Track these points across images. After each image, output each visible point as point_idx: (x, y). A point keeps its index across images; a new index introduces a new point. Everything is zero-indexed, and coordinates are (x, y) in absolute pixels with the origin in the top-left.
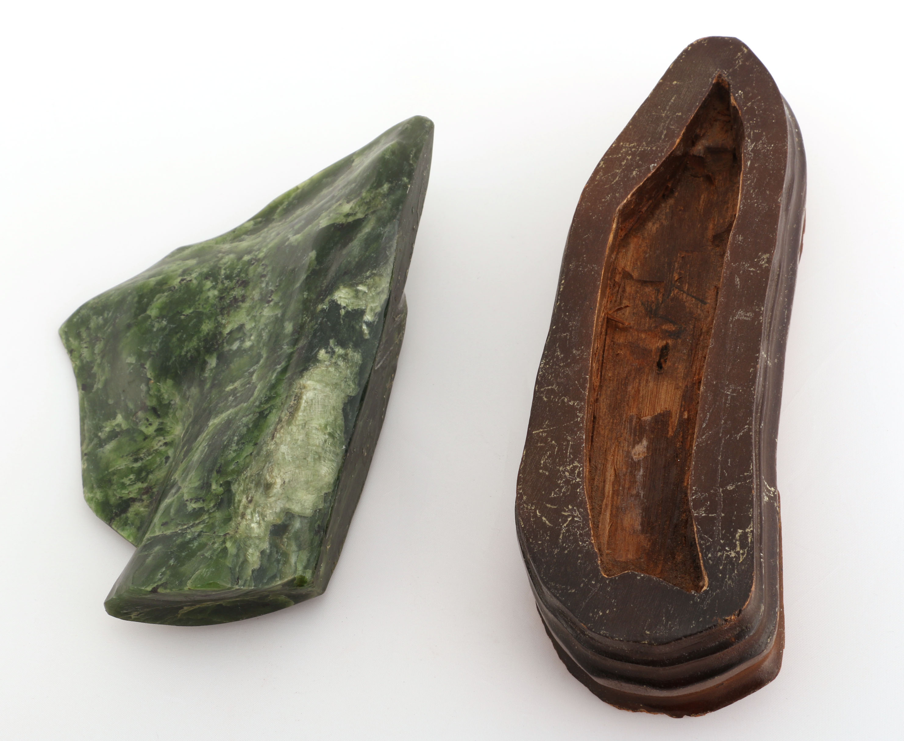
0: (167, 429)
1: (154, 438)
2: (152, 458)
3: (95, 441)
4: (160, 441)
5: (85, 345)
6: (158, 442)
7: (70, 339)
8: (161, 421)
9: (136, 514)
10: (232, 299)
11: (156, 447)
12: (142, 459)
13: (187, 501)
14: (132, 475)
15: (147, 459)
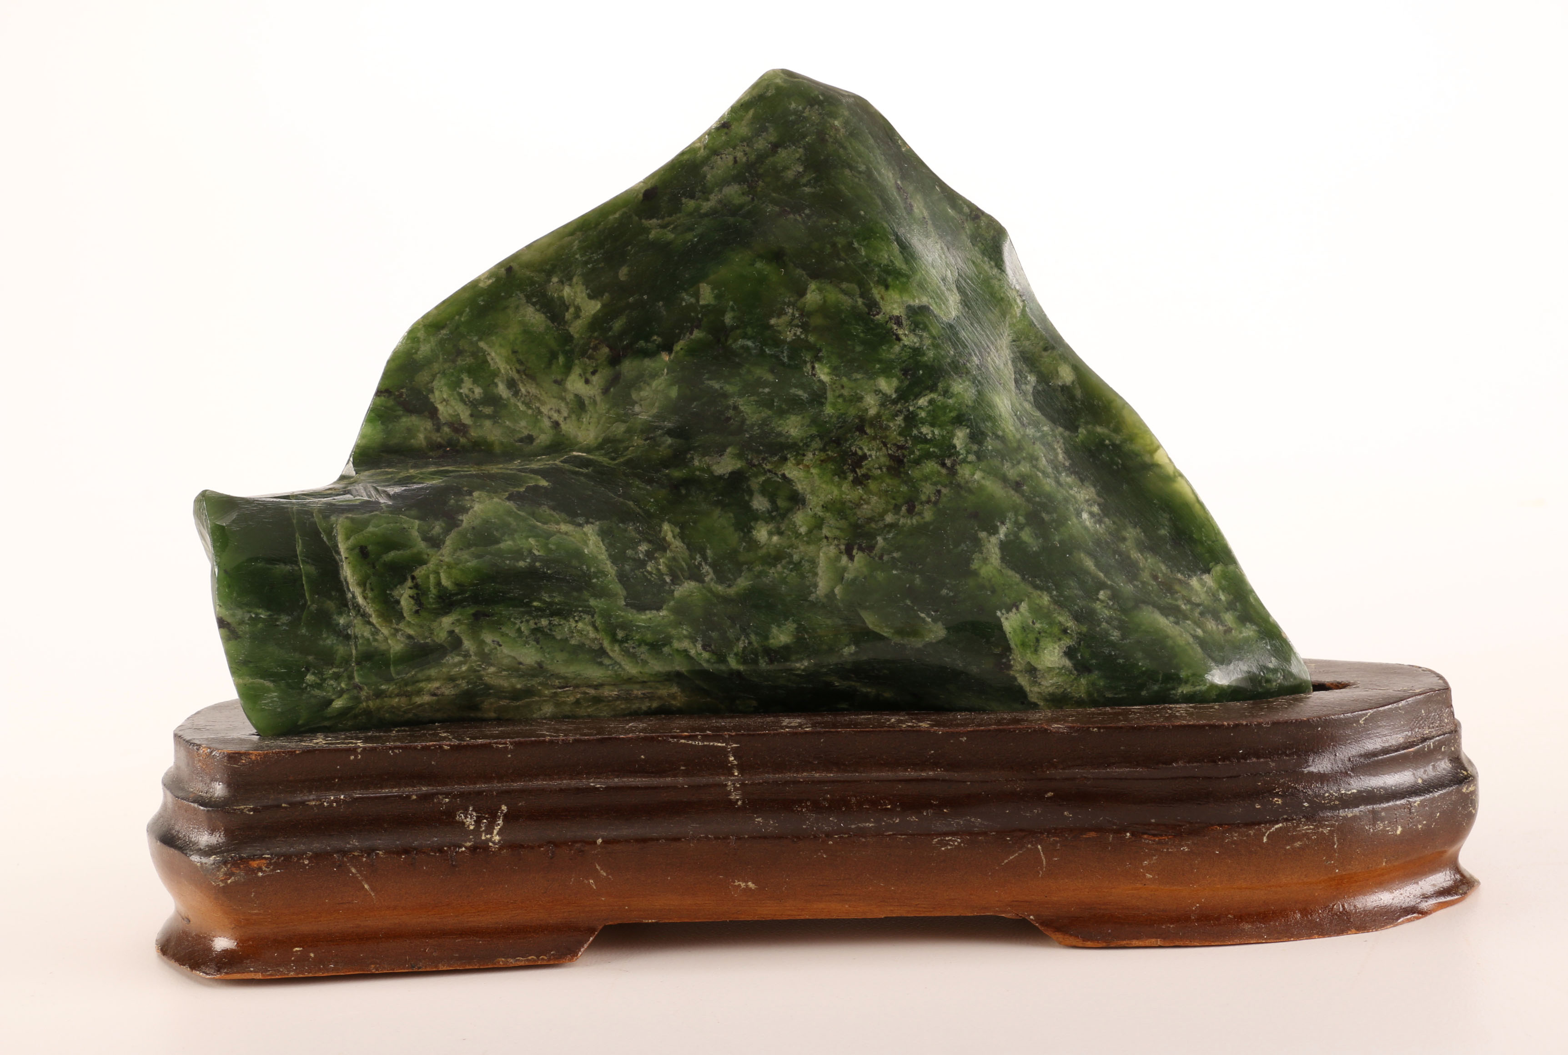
0: (583, 416)
1: (563, 399)
2: (523, 412)
3: (538, 278)
4: (559, 411)
5: (739, 154)
6: (555, 411)
7: (751, 112)
8: (598, 399)
9: (409, 430)
10: (860, 453)
11: (544, 410)
12: (516, 393)
13: (413, 578)
14: (481, 391)
15: (519, 404)
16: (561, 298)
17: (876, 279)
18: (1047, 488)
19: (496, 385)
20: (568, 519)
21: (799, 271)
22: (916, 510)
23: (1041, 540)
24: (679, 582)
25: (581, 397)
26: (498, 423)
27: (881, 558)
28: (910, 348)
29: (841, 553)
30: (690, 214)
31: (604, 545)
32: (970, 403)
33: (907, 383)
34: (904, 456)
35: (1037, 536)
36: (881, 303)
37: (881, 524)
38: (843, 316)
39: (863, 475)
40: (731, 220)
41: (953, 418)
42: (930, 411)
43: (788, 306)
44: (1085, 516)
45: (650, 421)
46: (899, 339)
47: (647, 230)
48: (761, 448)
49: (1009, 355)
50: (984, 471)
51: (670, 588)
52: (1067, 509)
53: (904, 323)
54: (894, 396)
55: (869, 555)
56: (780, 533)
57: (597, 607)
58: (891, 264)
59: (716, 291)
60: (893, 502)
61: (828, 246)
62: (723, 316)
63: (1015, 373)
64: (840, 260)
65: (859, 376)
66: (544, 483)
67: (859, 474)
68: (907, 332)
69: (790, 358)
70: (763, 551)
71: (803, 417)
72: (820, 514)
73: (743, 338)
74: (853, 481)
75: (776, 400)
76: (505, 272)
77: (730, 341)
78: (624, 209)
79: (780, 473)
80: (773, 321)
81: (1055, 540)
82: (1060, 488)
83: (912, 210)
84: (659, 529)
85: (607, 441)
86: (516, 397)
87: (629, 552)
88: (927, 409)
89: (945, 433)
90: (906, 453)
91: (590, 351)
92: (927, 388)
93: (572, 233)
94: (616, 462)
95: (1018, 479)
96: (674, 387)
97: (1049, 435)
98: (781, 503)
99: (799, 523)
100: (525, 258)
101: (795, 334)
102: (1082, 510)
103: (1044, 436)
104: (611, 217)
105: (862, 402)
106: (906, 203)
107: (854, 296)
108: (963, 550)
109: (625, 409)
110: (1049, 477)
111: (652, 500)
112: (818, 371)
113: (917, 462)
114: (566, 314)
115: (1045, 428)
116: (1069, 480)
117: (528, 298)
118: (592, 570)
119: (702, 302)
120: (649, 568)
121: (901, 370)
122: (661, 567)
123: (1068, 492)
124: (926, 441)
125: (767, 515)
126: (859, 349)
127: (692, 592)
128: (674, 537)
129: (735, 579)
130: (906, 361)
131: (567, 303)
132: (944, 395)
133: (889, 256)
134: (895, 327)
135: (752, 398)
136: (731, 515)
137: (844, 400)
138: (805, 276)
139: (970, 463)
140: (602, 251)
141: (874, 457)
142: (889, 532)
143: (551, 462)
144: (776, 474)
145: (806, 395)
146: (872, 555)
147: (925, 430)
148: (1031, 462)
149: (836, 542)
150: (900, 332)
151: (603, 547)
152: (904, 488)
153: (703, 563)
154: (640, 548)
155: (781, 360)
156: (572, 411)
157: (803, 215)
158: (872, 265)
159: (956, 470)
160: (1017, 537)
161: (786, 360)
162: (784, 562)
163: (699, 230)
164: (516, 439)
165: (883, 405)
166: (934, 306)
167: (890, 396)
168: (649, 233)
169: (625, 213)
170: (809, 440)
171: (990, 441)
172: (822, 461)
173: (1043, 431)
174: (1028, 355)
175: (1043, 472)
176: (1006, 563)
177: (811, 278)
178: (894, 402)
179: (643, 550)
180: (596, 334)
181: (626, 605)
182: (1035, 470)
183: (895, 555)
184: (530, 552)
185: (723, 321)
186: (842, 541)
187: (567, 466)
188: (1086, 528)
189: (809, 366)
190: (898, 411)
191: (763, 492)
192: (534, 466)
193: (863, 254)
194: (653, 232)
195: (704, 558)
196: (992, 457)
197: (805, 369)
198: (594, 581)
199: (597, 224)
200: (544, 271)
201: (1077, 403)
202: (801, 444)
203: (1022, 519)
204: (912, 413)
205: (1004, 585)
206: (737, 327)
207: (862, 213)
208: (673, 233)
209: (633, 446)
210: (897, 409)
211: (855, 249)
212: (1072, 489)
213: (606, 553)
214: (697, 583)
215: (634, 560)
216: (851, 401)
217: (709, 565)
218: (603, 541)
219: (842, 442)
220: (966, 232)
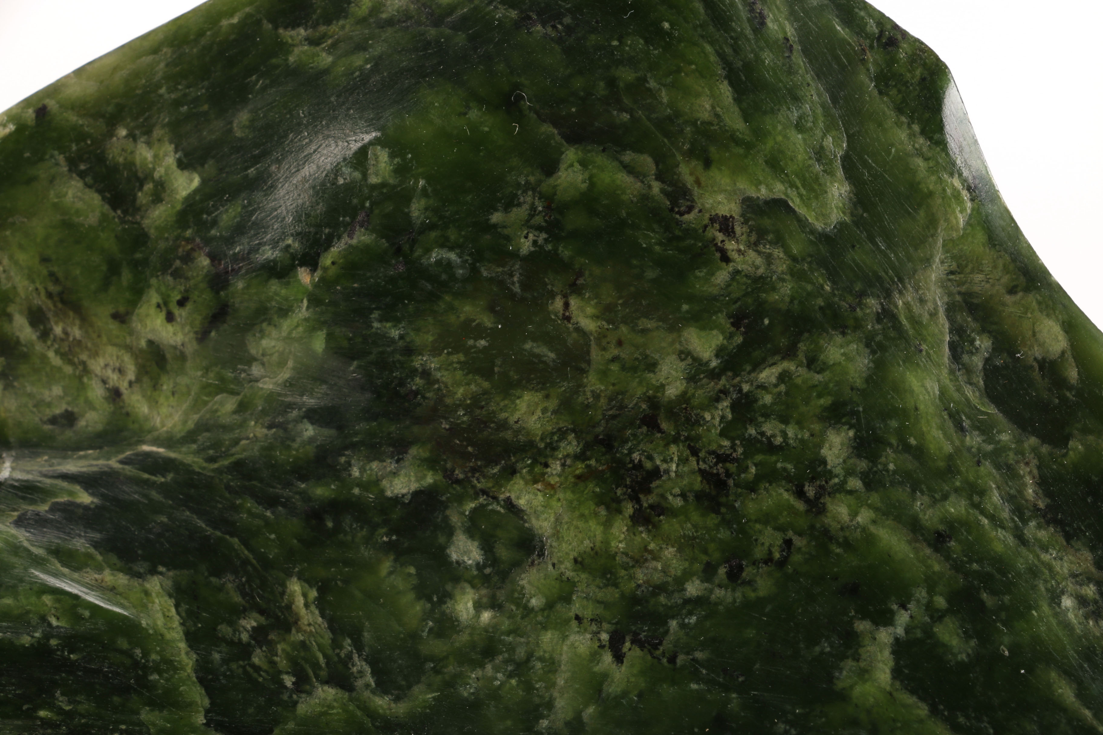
16: (130, 165)
17: (687, 147)
18: (999, 548)
19: (10, 317)
20: (119, 564)
21: (547, 129)
22: (744, 574)
23: (973, 642)
24: (308, 687)
25: (158, 346)
26: (13, 387)
27: (672, 660)
28: (746, 276)
29: (602, 647)
30: (363, 21)
31: (178, 613)
32: (859, 383)
33: (739, 339)
34: (728, 475)
35: (967, 636)
36: (696, 191)
37: (677, 599)
38: (624, 214)
39: (651, 507)
40: (432, 32)
41: (826, 409)
42: (780, 393)
43: (525, 192)
44: (1067, 602)
45: (279, 395)
46: (726, 259)
47: (284, 48)
48: (470, 449)
49: (941, 299)
50: (876, 509)
51: (291, 697)
52: (1034, 587)
53: (738, 229)
54: (714, 363)
55: (651, 654)
56: (494, 605)
57: (154, 725)
58: (716, 121)
59: (397, 160)
60: (705, 558)
61: (602, 84)
62: (408, 206)
63: (951, 332)
64: (622, 110)
65: (650, 324)
66: (85, 498)
67: (645, 505)
68: (742, 248)
69: (524, 286)
70: (464, 638)
71: (547, 397)
72: (569, 574)
73: (442, 246)
74: (632, 517)
75: (498, 362)
76: (34, 116)
77: (418, 252)
78: (247, 10)
79: (502, 497)
80: (496, 217)
81: (1001, 643)
82: (1023, 550)
83: (763, 24)
84: (280, 589)
85: (202, 427)
86: (45, 342)
87: (225, 630)
88: (776, 390)
89: (807, 435)
90: (732, 467)
91: (178, 263)
92: (776, 351)
93: (155, 51)
94: (216, 466)
95: (941, 527)
96: (319, 333)
97: (1010, 449)
98: (503, 553)
99: (529, 589)
100: (75, 91)
101: (535, 243)
102: (1063, 592)
103: (999, 451)
104: (225, 23)
105: (654, 372)
106: (752, 10)
107: (645, 176)
108: (822, 653)
109: (235, 370)
110: (1003, 528)
111: (273, 536)
112: (575, 313)
113: (752, 487)
114: (140, 194)
115: (1005, 437)
116: (1043, 535)
117: (72, 163)
118: (154, 657)
119: (373, 180)
120: (256, 660)
121: (729, 316)
122: (277, 659)
123: (1038, 557)
124: (771, 448)
125: (475, 573)
126: (651, 274)
127: (330, 707)
128: (307, 605)
129: (409, 687)
130: (738, 299)
131: (140, 174)
132: (809, 366)
133: (713, 107)
134: (720, 236)
135: (454, 358)
136: (412, 570)
137: (623, 368)
138: (558, 138)
139: (851, 492)
140: (206, 83)
141: (673, 475)
142: (690, 613)
143: (101, 462)
144: (495, 498)
145: (552, 355)
146: (658, 653)
147: (770, 428)
148: (970, 498)
149: (594, 628)
150: (731, 246)
151: (177, 618)
152: (724, 534)
153: (356, 657)
154: (243, 622)
155: (508, 288)
156: (142, 371)
157: (559, 27)
158: (681, 121)
159: (824, 504)
160: (929, 634)
161: (517, 289)
162: (499, 659)
163: (378, 49)
164: (45, 419)
165: (692, 379)
166: (798, 200)
167: (707, 363)
168: (288, 52)
169: (249, 16)
170: (556, 438)
171: (893, 455)
172: (579, 477)
173: (999, 441)
174: (975, 301)
175: (992, 518)
176: (902, 681)
177: (567, 142)
178: (714, 375)
179: (249, 627)
180: (189, 233)
181: (207, 725)
182: (977, 512)
183: (699, 655)
184: (43, 619)
185: (407, 215)
186: (605, 626)
187: (129, 470)
188: (1067, 626)
189: (558, 304)
190: (721, 391)
191: (471, 532)
192: (71, 467)
193: (665, 100)
194: (297, 51)
195: (358, 645)
196: (892, 484)
197: (551, 308)
198: (154, 677)
199: (201, 34)
200: (103, 116)
201: (1068, 394)
202: (542, 445)
203: (941, 602)
204: (747, 395)
205: (894, 720)
206: (432, 227)
207: (666, 25)
208: (329, 53)
209: (248, 438)
210: (719, 387)
211: (649, 90)
212: (1047, 551)
213: (180, 629)
214: (339, 691)
215: (231, 643)
216: (634, 369)
217: (366, 660)
218: (177, 606)
219: (616, 444)
220: (868, 70)
